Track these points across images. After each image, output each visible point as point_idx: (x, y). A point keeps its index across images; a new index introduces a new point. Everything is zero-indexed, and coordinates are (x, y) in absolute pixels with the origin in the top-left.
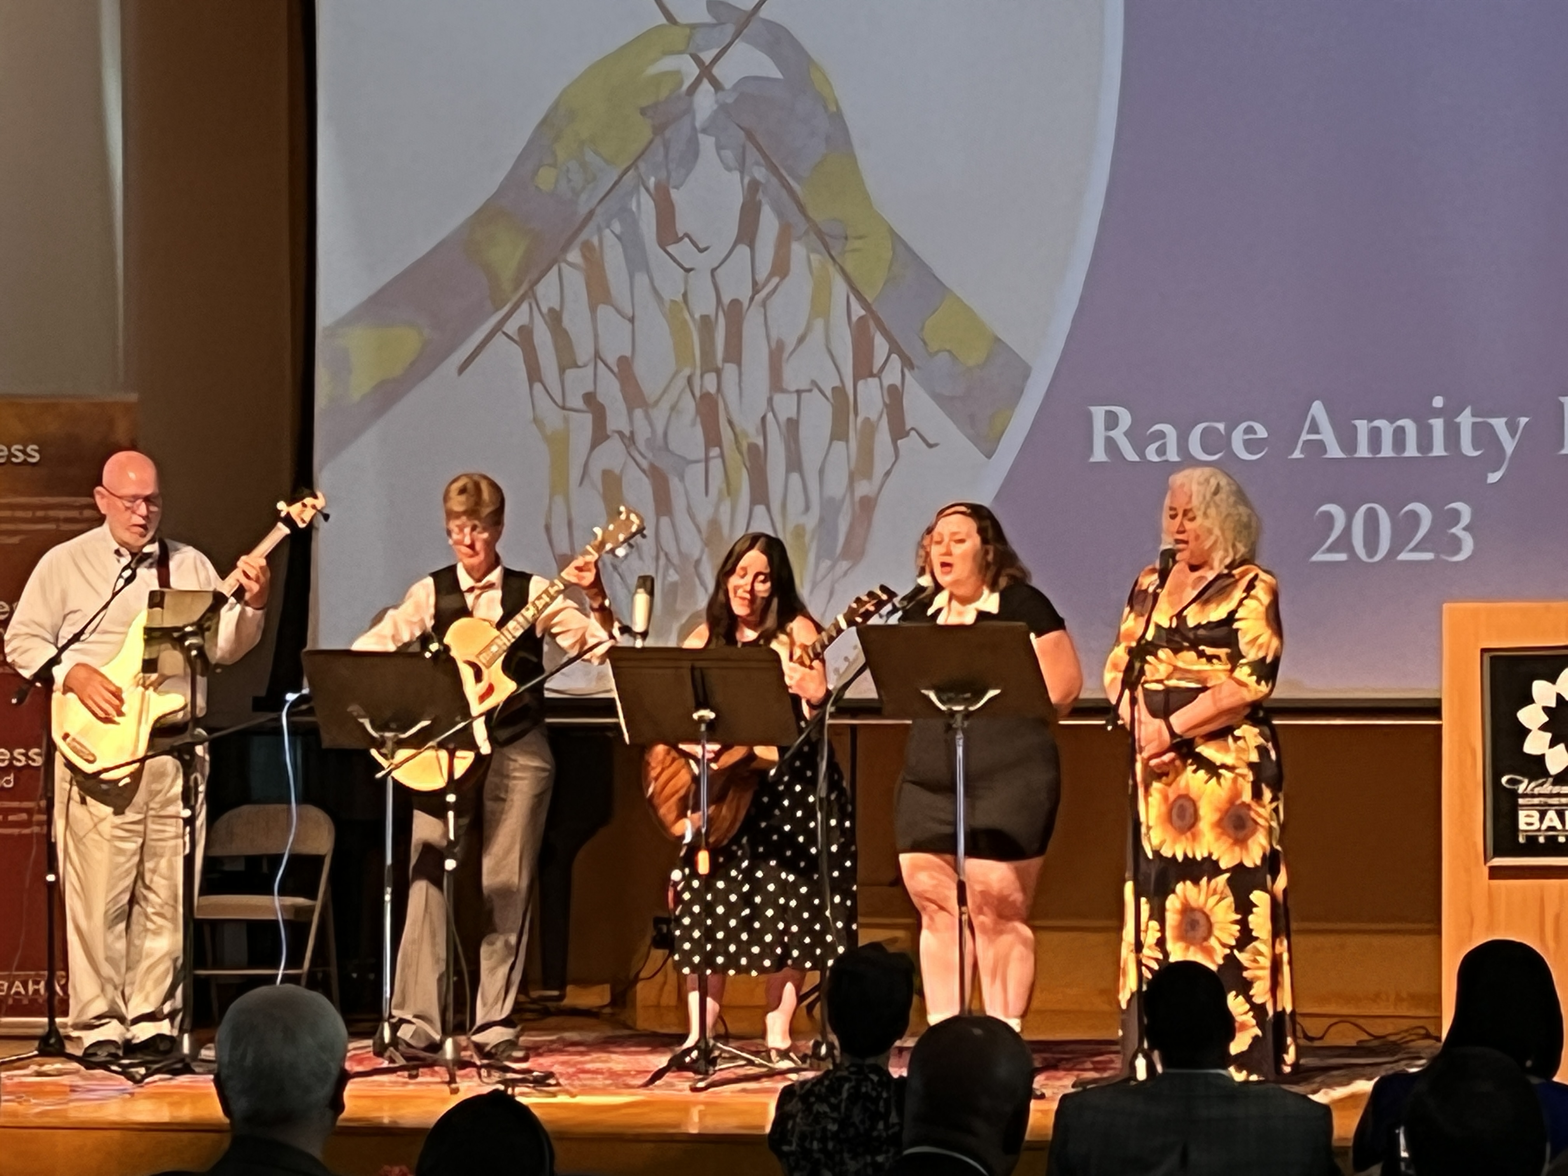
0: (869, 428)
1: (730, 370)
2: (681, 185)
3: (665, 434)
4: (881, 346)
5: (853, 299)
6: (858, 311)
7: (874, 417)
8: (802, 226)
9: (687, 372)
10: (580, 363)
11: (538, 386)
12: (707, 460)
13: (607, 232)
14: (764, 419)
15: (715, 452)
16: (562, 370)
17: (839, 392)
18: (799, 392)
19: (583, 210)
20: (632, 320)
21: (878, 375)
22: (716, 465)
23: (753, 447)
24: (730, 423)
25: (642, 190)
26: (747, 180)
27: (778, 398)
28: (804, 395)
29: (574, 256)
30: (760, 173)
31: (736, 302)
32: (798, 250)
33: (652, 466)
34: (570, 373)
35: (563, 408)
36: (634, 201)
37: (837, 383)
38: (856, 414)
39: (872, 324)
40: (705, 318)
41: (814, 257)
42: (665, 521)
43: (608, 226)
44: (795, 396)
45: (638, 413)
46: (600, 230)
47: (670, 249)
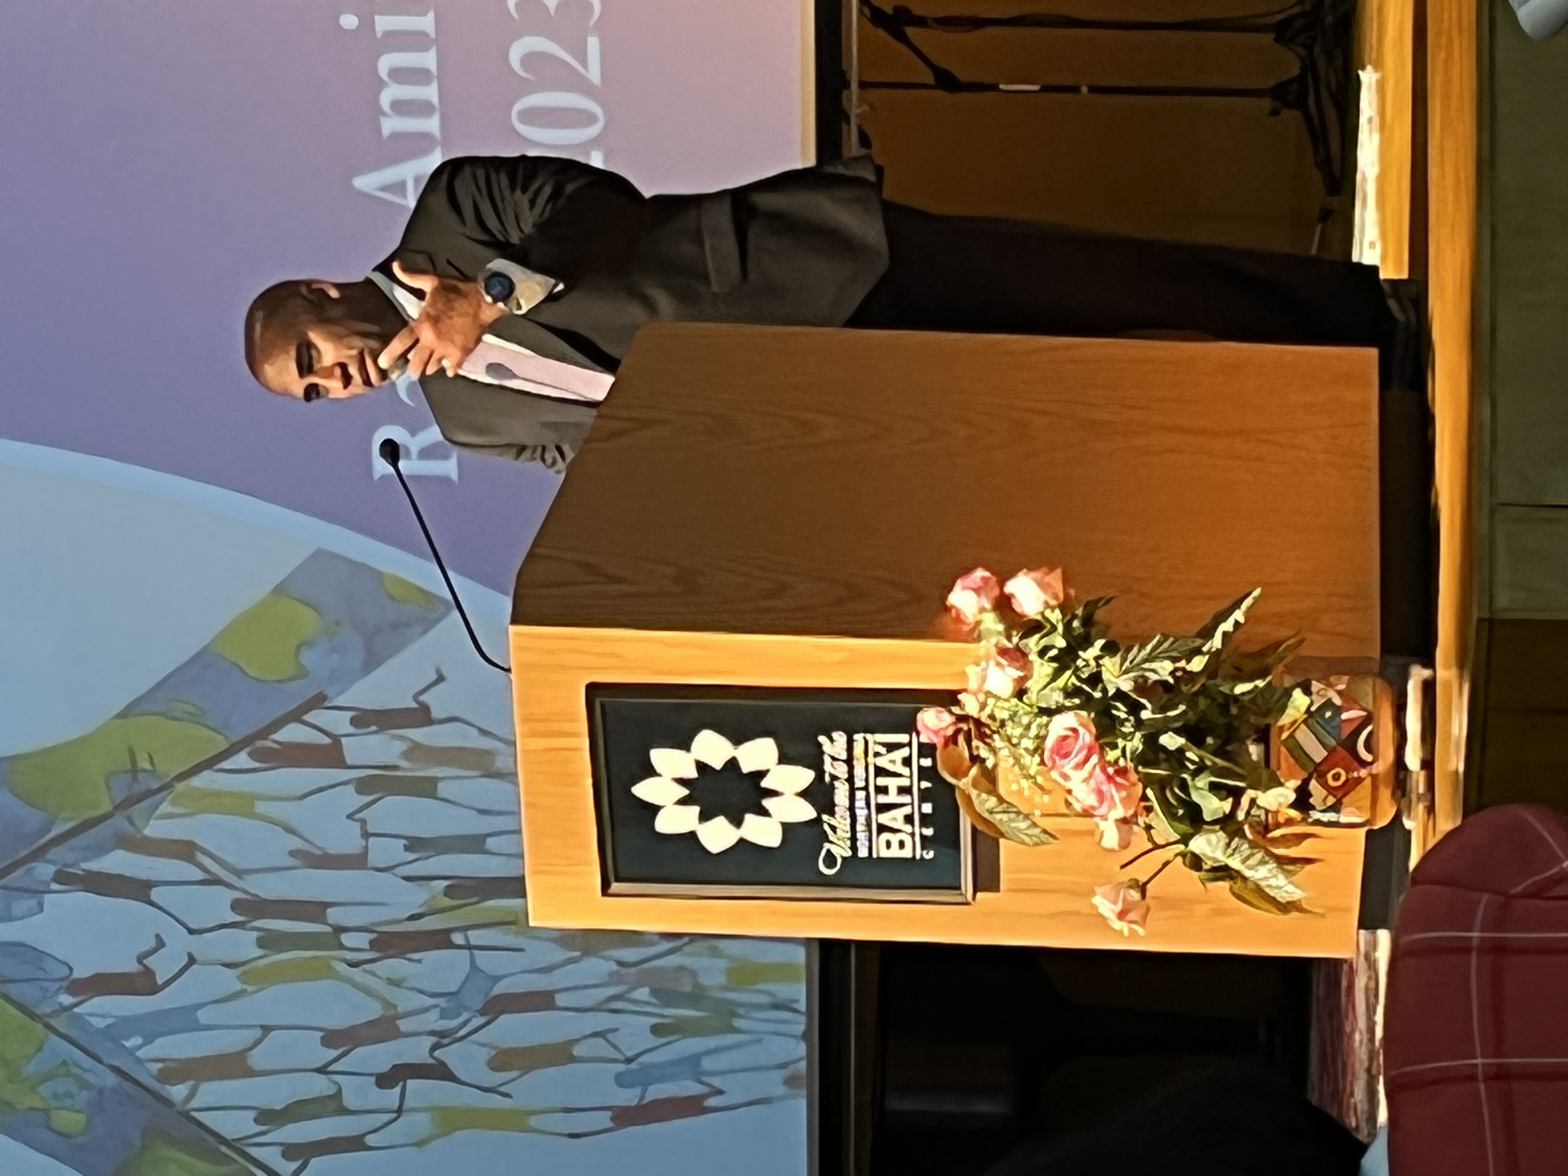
0: (415, 751)
1: (334, 915)
2: (66, 964)
3: (433, 995)
4: (292, 733)
5: (225, 765)
6: (242, 760)
7: (401, 746)
8: (119, 822)
9: (342, 968)
10: (332, 1091)
11: (371, 1140)
12: (469, 947)
13: (140, 1054)
14: (408, 879)
15: (458, 938)
16: (344, 1111)
17: (363, 786)
18: (366, 835)
19: (112, 1080)
20: (267, 1029)
21: (336, 739)
22: (476, 937)
23: (449, 892)
24: (413, 918)
25: (76, 1010)
26: (55, 886)
27: (374, 859)
28: (370, 830)
29: (178, 1092)
30: (45, 870)
31: (236, 906)
32: (155, 829)
33: (482, 1012)
34: (349, 1101)
35: (399, 1111)
36: (93, 1020)
37: (351, 788)
38: (395, 768)
39: (259, 743)
40: (261, 943)
41: (165, 808)
42: (561, 1000)
43: (131, 1052)
44: (371, 839)
45: (404, 1025)
46: (140, 1061)
47: (160, 982)
